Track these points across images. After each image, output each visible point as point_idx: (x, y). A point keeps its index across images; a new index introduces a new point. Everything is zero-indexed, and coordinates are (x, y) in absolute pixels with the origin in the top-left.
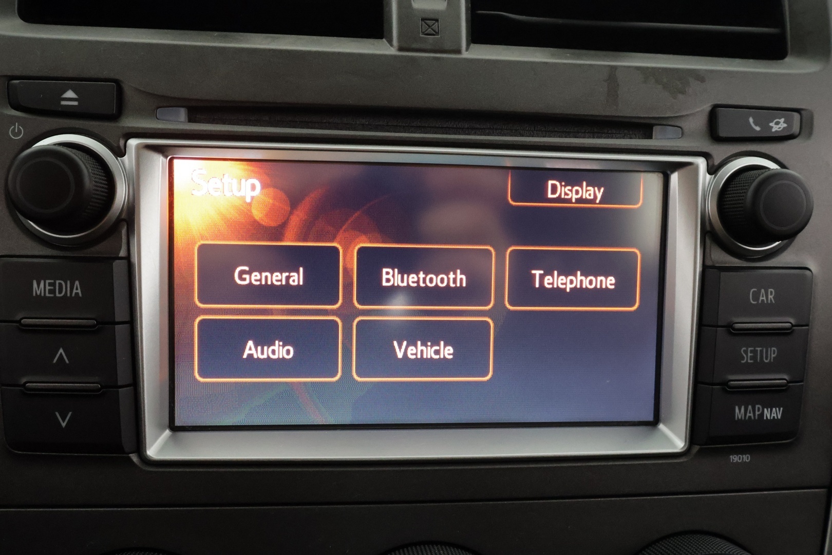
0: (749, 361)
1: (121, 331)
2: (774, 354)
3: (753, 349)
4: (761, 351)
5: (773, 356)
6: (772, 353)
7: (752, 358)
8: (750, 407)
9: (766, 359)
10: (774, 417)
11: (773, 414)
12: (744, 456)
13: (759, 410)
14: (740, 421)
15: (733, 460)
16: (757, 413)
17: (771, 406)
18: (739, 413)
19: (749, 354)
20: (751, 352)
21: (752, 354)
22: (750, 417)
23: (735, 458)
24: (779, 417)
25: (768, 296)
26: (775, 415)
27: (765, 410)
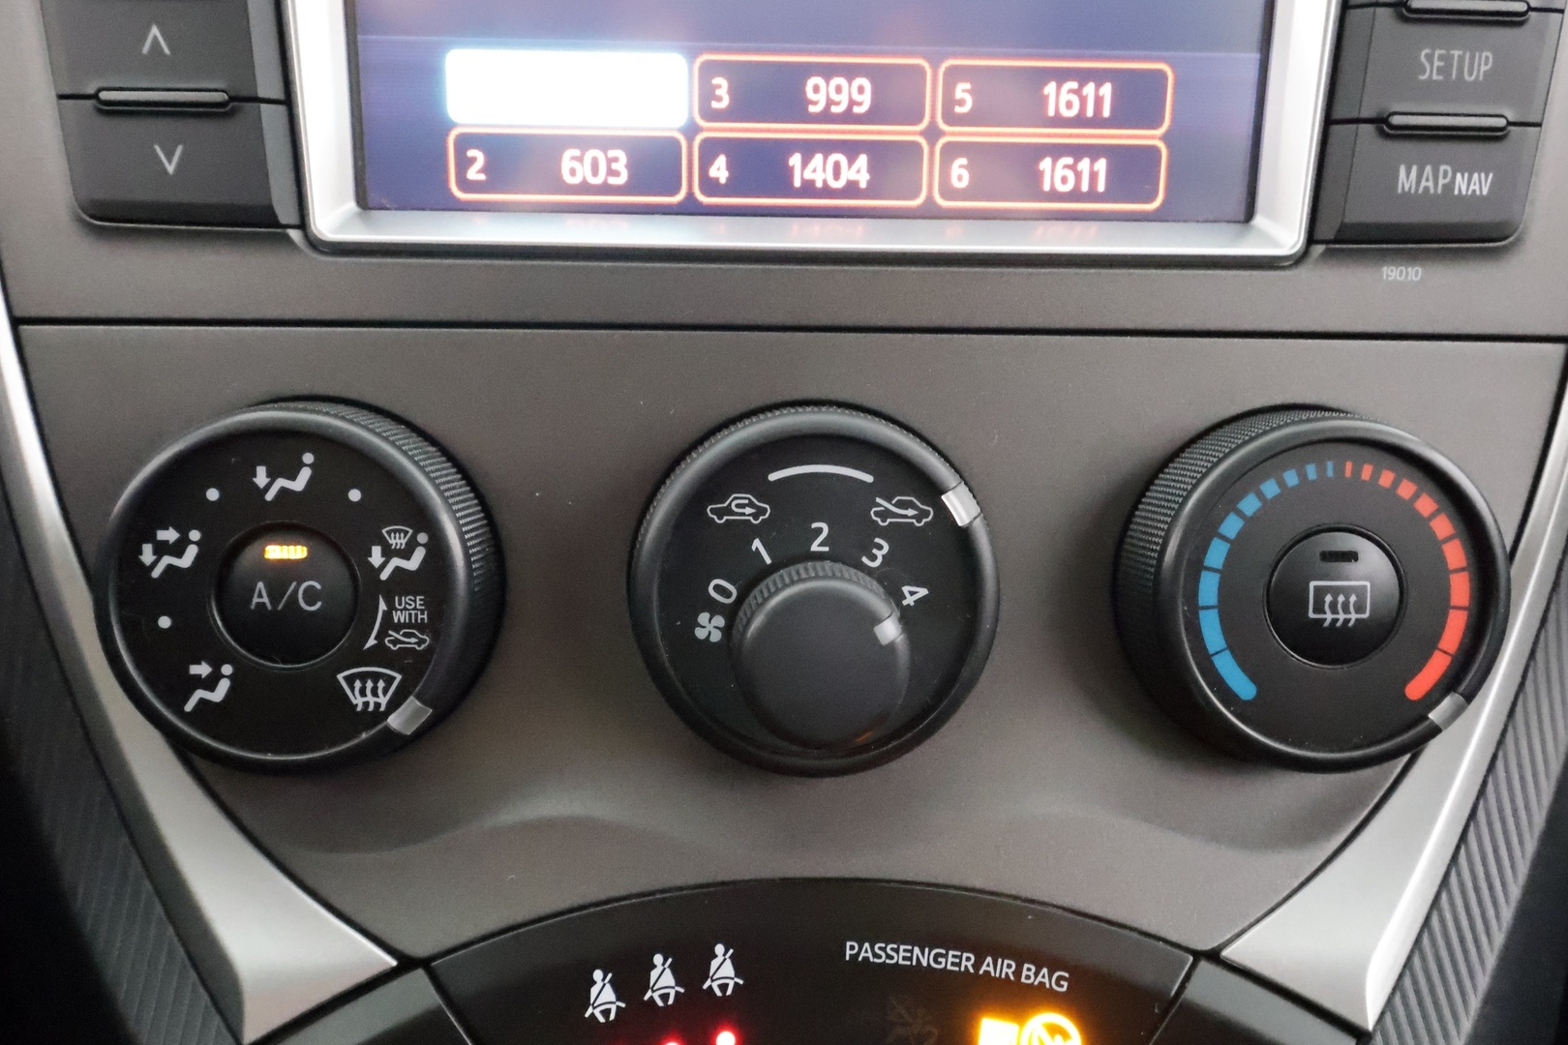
0: (1435, 77)
2: (1486, 64)
3: (1443, 52)
4: (1461, 59)
5: (1483, 68)
6: (1483, 64)
7: (1440, 70)
8: (1428, 169)
9: (1471, 74)
10: (1474, 191)
11: (1474, 184)
12: (1410, 269)
13: (1445, 177)
14: (1406, 195)
15: (1388, 276)
16: (1441, 182)
17: (1469, 169)
18: (1407, 180)
19: (1437, 63)
20: (1441, 58)
21: (1442, 64)
22: (1426, 189)
23: (1392, 271)
24: (1485, 192)
26: (1477, 188)
27: (1459, 175)
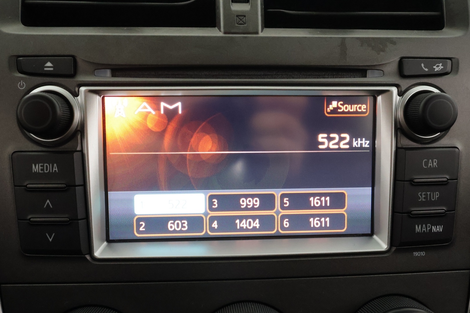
0: (423, 200)
1: (79, 190)
2: (437, 196)
3: (425, 193)
4: (430, 195)
5: (437, 197)
6: (436, 195)
7: (424, 198)
8: (424, 225)
9: (433, 199)
10: (438, 231)
11: (438, 229)
12: (421, 252)
13: (429, 227)
14: (418, 233)
15: (415, 255)
16: (428, 229)
17: (436, 225)
18: (418, 229)
19: (423, 196)
20: (424, 195)
21: (425, 196)
22: (424, 231)
23: (416, 253)
24: (441, 231)
25: (434, 163)
26: (439, 230)
27: (433, 227)
